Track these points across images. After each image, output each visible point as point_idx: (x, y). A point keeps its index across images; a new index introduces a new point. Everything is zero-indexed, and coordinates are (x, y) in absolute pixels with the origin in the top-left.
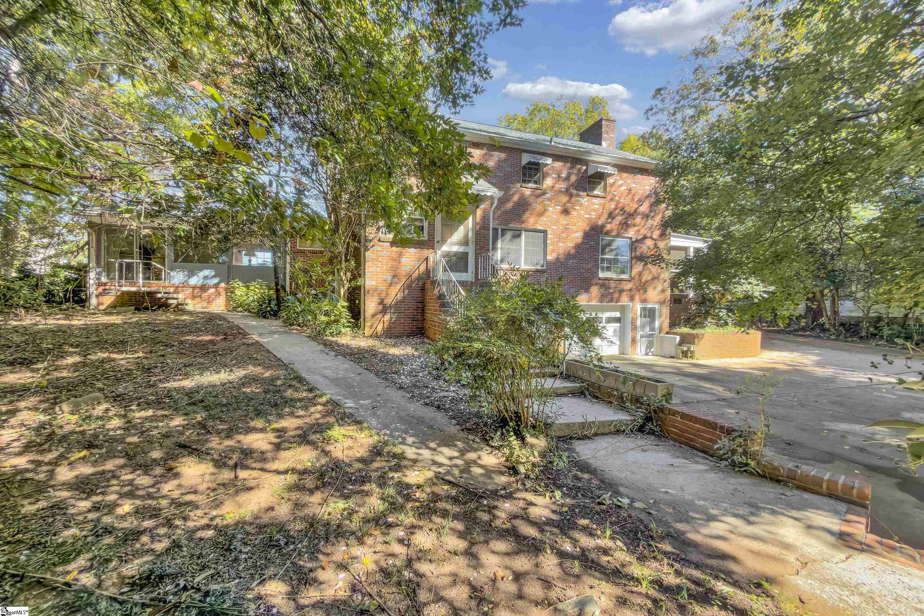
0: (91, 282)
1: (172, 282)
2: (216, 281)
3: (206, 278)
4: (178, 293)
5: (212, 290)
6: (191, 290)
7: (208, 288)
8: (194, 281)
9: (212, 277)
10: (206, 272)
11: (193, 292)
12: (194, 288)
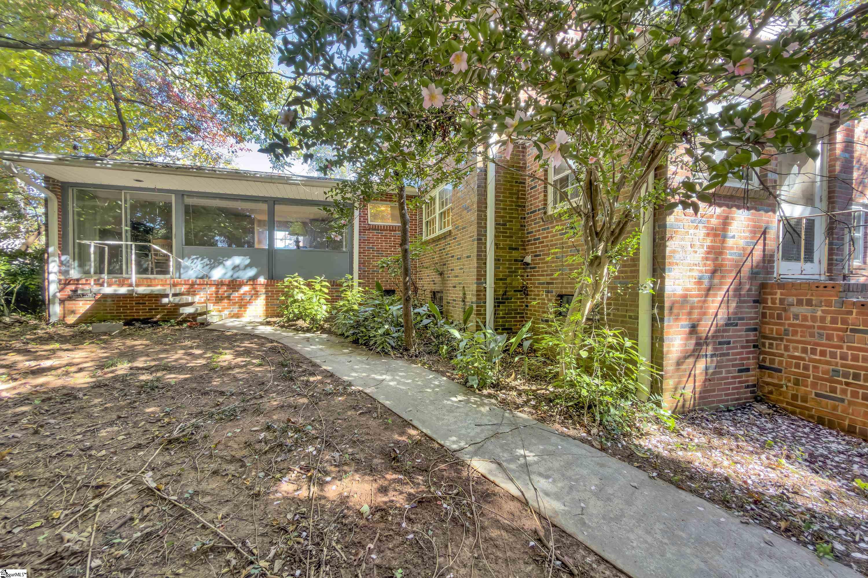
0: (53, 277)
1: (185, 276)
2: (251, 272)
3: (236, 268)
4: (194, 294)
5: (245, 289)
6: (213, 289)
7: (241, 285)
8: (217, 274)
9: (246, 267)
10: (237, 260)
11: (217, 293)
12: (219, 284)
